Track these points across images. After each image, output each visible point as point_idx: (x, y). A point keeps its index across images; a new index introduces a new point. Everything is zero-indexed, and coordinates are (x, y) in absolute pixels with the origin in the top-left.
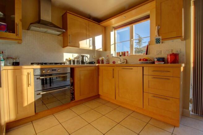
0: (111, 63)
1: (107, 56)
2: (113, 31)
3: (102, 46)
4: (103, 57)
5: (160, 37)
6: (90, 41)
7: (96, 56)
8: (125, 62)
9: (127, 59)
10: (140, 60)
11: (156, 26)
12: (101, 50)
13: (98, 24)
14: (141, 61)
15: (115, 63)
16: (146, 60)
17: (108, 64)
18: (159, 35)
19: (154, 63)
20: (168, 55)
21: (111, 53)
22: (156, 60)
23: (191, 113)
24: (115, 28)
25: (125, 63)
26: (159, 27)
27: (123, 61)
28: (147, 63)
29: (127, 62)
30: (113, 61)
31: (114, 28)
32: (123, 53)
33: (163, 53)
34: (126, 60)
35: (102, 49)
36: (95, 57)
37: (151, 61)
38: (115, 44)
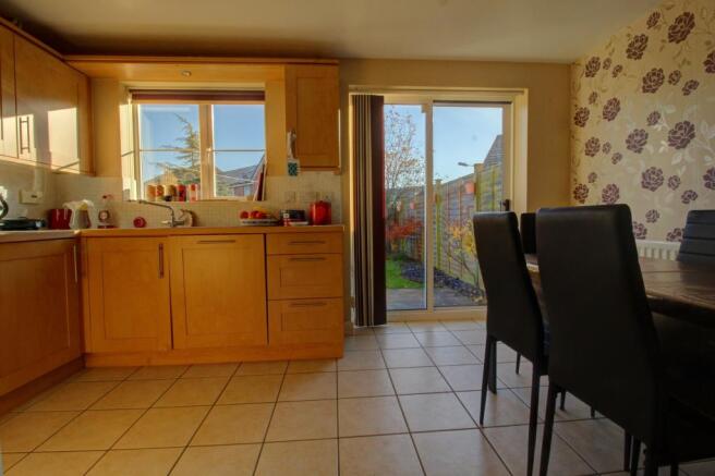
0: (126, 224)
1: (105, 197)
2: (126, 103)
3: (79, 156)
4: (86, 201)
5: (297, 162)
6: (24, 125)
7: (39, 194)
8: (191, 221)
9: (198, 213)
10: (244, 215)
11: (288, 131)
12: (75, 170)
13: (58, 58)
14: (249, 219)
15: (144, 224)
16: (263, 216)
17: (108, 227)
18: (294, 157)
19: (280, 223)
20: (311, 206)
21: (124, 188)
22: (286, 216)
23: (355, 327)
24: (139, 95)
25: (189, 226)
26: (294, 136)
27: (183, 219)
28: (265, 224)
29: (195, 223)
30: (134, 218)
31: (131, 91)
32: (178, 190)
33: (298, 199)
34: (191, 213)
35: (77, 166)
36: (34, 200)
37: (273, 220)
38: (136, 152)
